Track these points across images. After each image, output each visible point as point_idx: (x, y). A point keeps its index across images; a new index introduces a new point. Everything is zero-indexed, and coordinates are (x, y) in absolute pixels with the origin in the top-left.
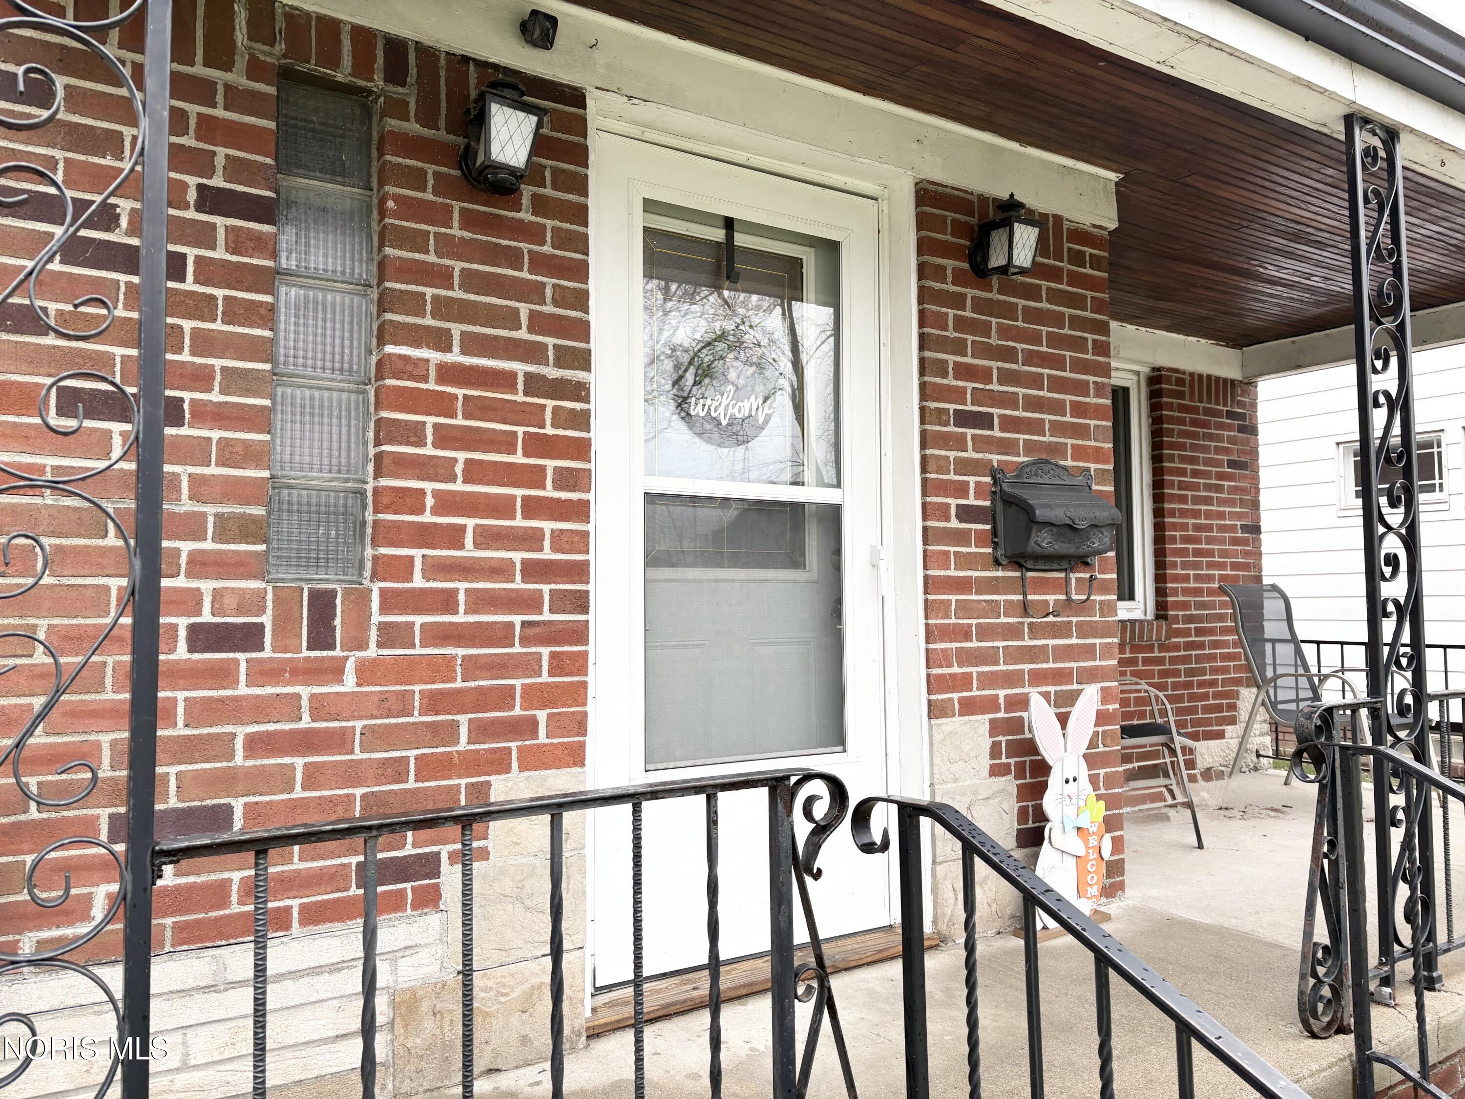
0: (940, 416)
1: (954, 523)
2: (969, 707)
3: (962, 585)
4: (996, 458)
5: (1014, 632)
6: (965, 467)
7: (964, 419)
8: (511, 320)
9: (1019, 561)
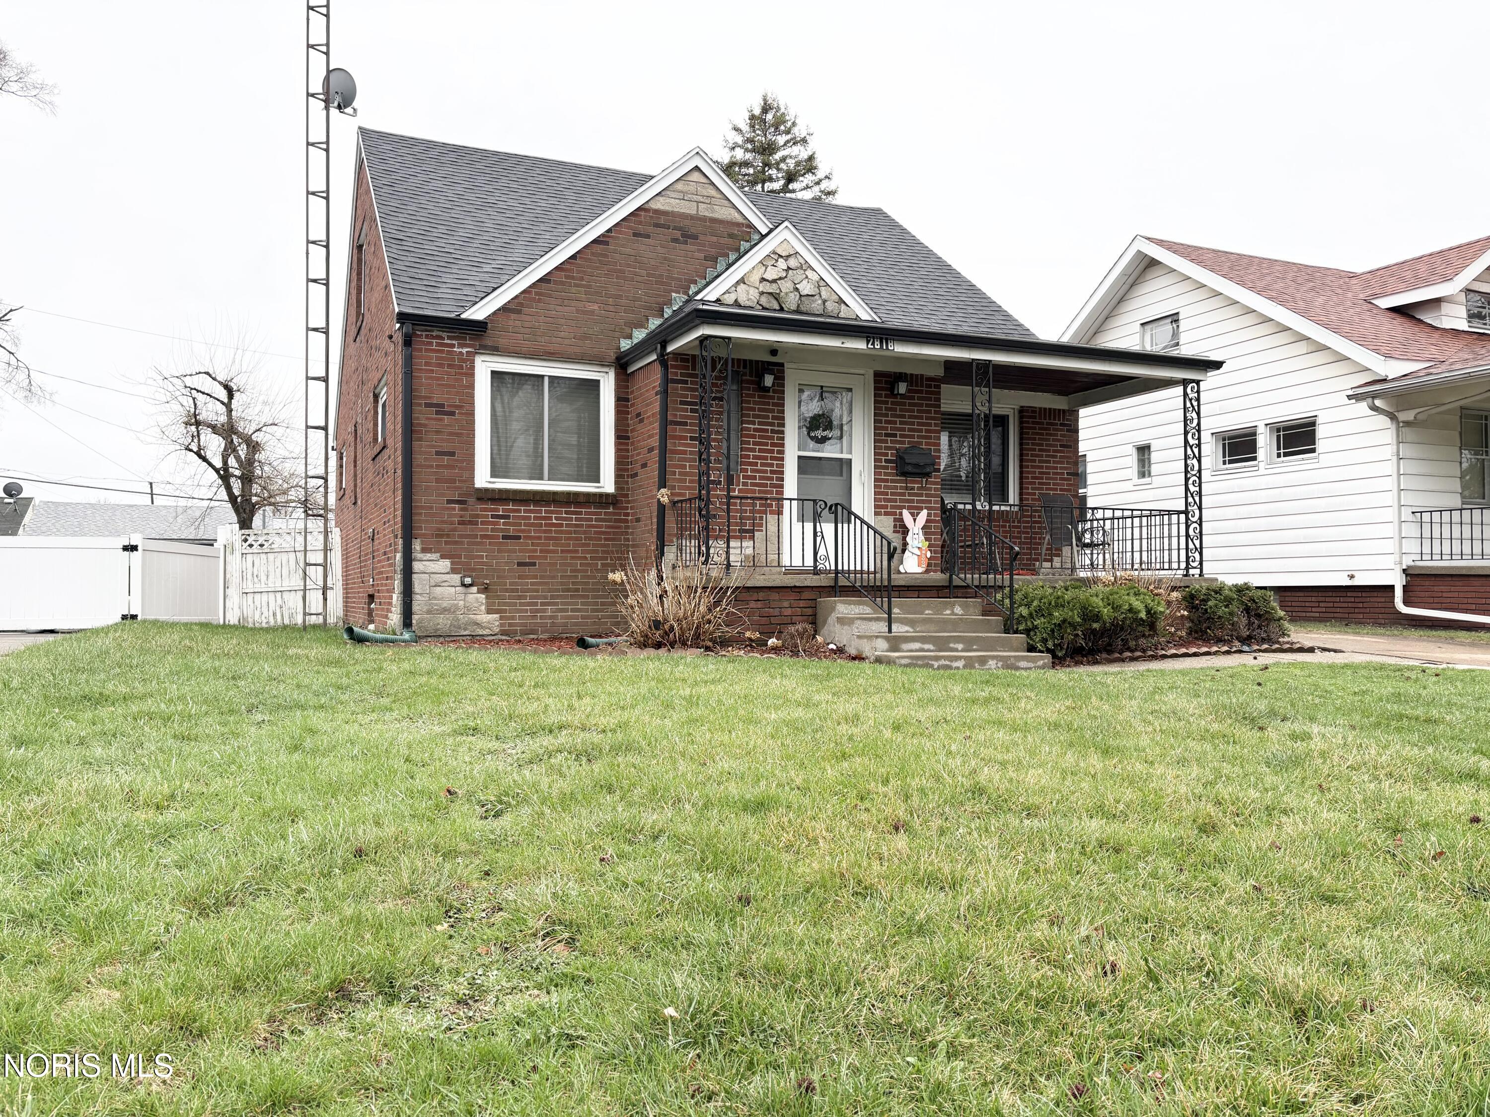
0: (880, 435)
1: (884, 464)
2: (886, 514)
3: (886, 481)
4: (898, 446)
5: (903, 494)
6: (887, 448)
7: (887, 435)
8: (768, 417)
9: (904, 474)
